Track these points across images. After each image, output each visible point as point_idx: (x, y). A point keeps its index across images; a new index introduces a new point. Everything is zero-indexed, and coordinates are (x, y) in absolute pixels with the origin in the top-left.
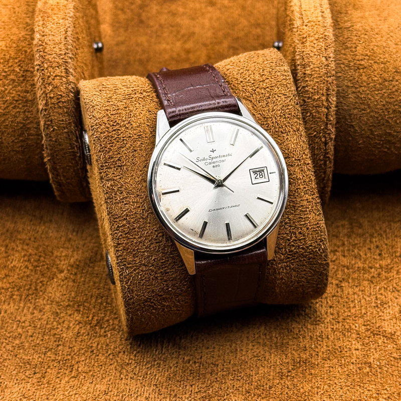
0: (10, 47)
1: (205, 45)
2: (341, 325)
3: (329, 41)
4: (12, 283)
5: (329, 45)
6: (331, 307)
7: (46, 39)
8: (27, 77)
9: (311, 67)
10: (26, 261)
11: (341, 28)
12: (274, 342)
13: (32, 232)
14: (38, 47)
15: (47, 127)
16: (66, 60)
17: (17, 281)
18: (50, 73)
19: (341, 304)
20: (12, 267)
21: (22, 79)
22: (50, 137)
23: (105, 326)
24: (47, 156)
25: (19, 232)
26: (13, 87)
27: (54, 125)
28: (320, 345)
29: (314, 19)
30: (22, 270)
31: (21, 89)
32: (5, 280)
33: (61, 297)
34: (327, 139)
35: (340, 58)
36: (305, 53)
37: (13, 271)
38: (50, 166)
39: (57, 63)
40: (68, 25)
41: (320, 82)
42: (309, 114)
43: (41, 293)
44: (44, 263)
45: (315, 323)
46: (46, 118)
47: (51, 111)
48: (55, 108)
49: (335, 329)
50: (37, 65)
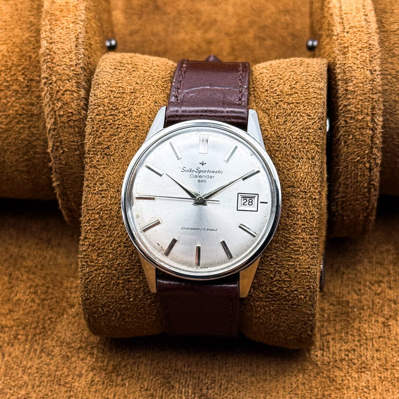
0: (13, 53)
1: (228, 34)
2: (389, 373)
3: (374, 51)
4: (18, 319)
5: (375, 56)
6: (377, 350)
7: (54, 47)
8: (32, 87)
9: (354, 82)
10: (32, 293)
11: (386, 31)
12: (314, 394)
13: (39, 258)
14: (45, 56)
15: (56, 148)
16: (77, 71)
17: (22, 318)
18: (59, 87)
19: (389, 347)
20: (17, 301)
21: (26, 89)
22: (60, 159)
23: (122, 373)
24: (56, 180)
25: (23, 258)
26: (16, 99)
27: (64, 146)
29: (357, 24)
30: (28, 304)
31: (25, 101)
32: (9, 317)
33: (71, 338)
34: (372, 165)
35: (386, 67)
36: (346, 66)
37: (17, 305)
38: (59, 190)
39: (68, 75)
40: (79, 31)
41: (364, 100)
42: (351, 137)
43: (49, 332)
44: (53, 296)
45: (359, 370)
46: (55, 138)
47: (60, 130)
48: (65, 127)
49: (383, 378)
50: (44, 78)
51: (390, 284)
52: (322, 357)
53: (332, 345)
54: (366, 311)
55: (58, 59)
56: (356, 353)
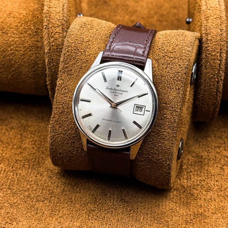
0: (29, 14)
2: (223, 192)
3: (223, 20)
4: (25, 157)
5: (223, 22)
6: (217, 181)
7: (51, 10)
8: (38, 33)
9: (211, 35)
10: (33, 144)
12: (182, 201)
13: (37, 127)
14: (46, 14)
15: (49, 63)
16: (63, 23)
17: (27, 156)
18: (53, 31)
19: (223, 180)
20: (24, 148)
21: (35, 33)
22: (51, 69)
23: (80, 187)
24: (49, 81)
25: (29, 126)
26: (29, 38)
27: (54, 62)
28: (210, 204)
29: (214, 6)
30: (30, 150)
31: (34, 40)
32: (20, 155)
33: (53, 167)
34: (219, 80)
36: (208, 26)
37: (25, 150)
38: (50, 87)
39: (57, 24)
40: (65, 2)
41: (216, 45)
42: (208, 64)
43: (41, 164)
44: (44, 146)
45: (207, 191)
46: (49, 58)
47: (52, 53)
48: (55, 52)
49: (219, 195)
50: (45, 25)
51: (225, 148)
52: (187, 183)
53: (193, 178)
54: (212, 161)
55: (53, 16)
56: (205, 182)
